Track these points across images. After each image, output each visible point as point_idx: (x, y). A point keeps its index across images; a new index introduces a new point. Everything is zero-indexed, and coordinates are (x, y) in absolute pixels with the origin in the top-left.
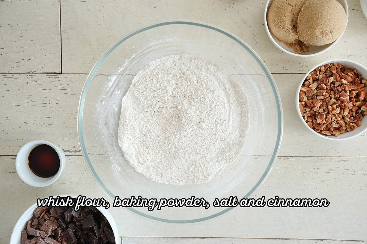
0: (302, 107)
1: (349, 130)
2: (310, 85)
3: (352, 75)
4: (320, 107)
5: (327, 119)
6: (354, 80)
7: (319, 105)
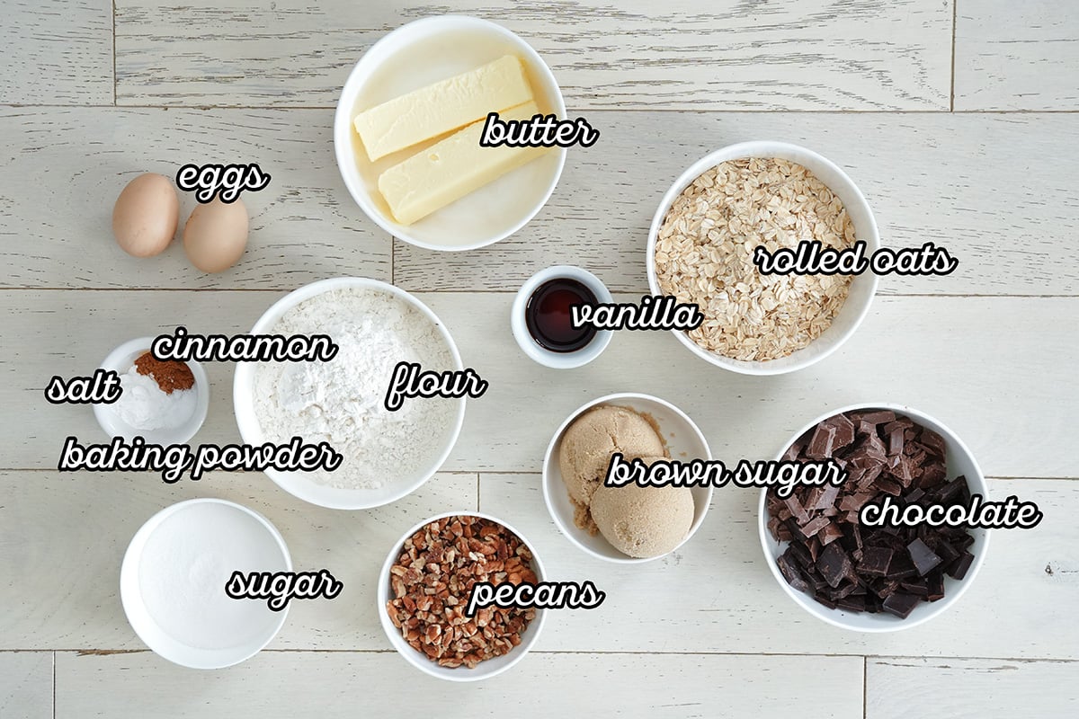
0: (395, 610)
1: (497, 654)
2: (412, 561)
3: (492, 542)
4: (430, 611)
5: (445, 636)
6: (501, 547)
7: (426, 608)
